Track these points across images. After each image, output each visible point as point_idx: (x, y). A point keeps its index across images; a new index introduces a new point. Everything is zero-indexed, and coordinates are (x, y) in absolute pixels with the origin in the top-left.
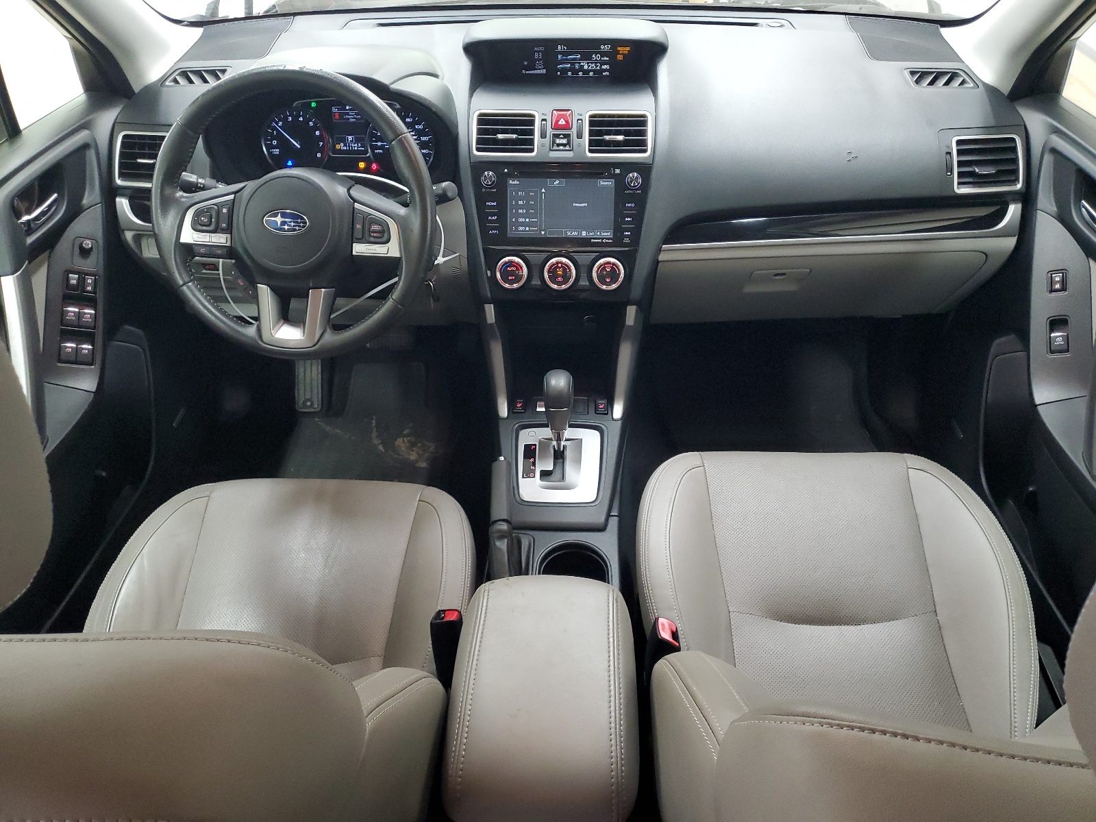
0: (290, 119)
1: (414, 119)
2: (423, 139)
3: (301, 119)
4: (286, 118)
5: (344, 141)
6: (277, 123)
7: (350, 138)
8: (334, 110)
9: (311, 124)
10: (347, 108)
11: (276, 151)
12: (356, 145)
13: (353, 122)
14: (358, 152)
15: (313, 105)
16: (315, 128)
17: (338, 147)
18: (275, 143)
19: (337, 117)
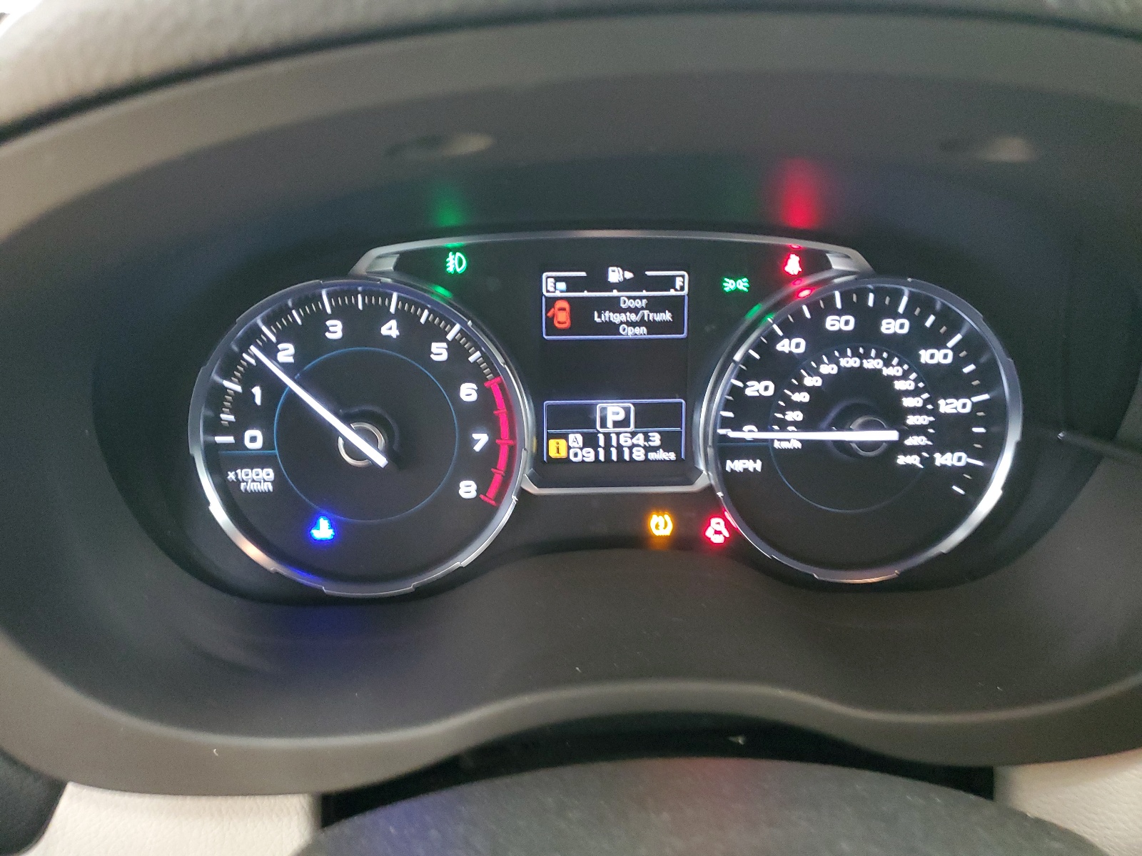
0: (335, 330)
1: (917, 323)
2: (949, 406)
3: (390, 329)
4: (317, 321)
5: (583, 420)
6: (271, 350)
7: (614, 410)
8: (552, 286)
9: (439, 352)
10: (615, 275)
11: (259, 480)
12: (640, 439)
13: (635, 343)
14: (648, 472)
15: (455, 264)
16: (458, 368)
17: (556, 449)
18: (254, 439)
19: (563, 318)
